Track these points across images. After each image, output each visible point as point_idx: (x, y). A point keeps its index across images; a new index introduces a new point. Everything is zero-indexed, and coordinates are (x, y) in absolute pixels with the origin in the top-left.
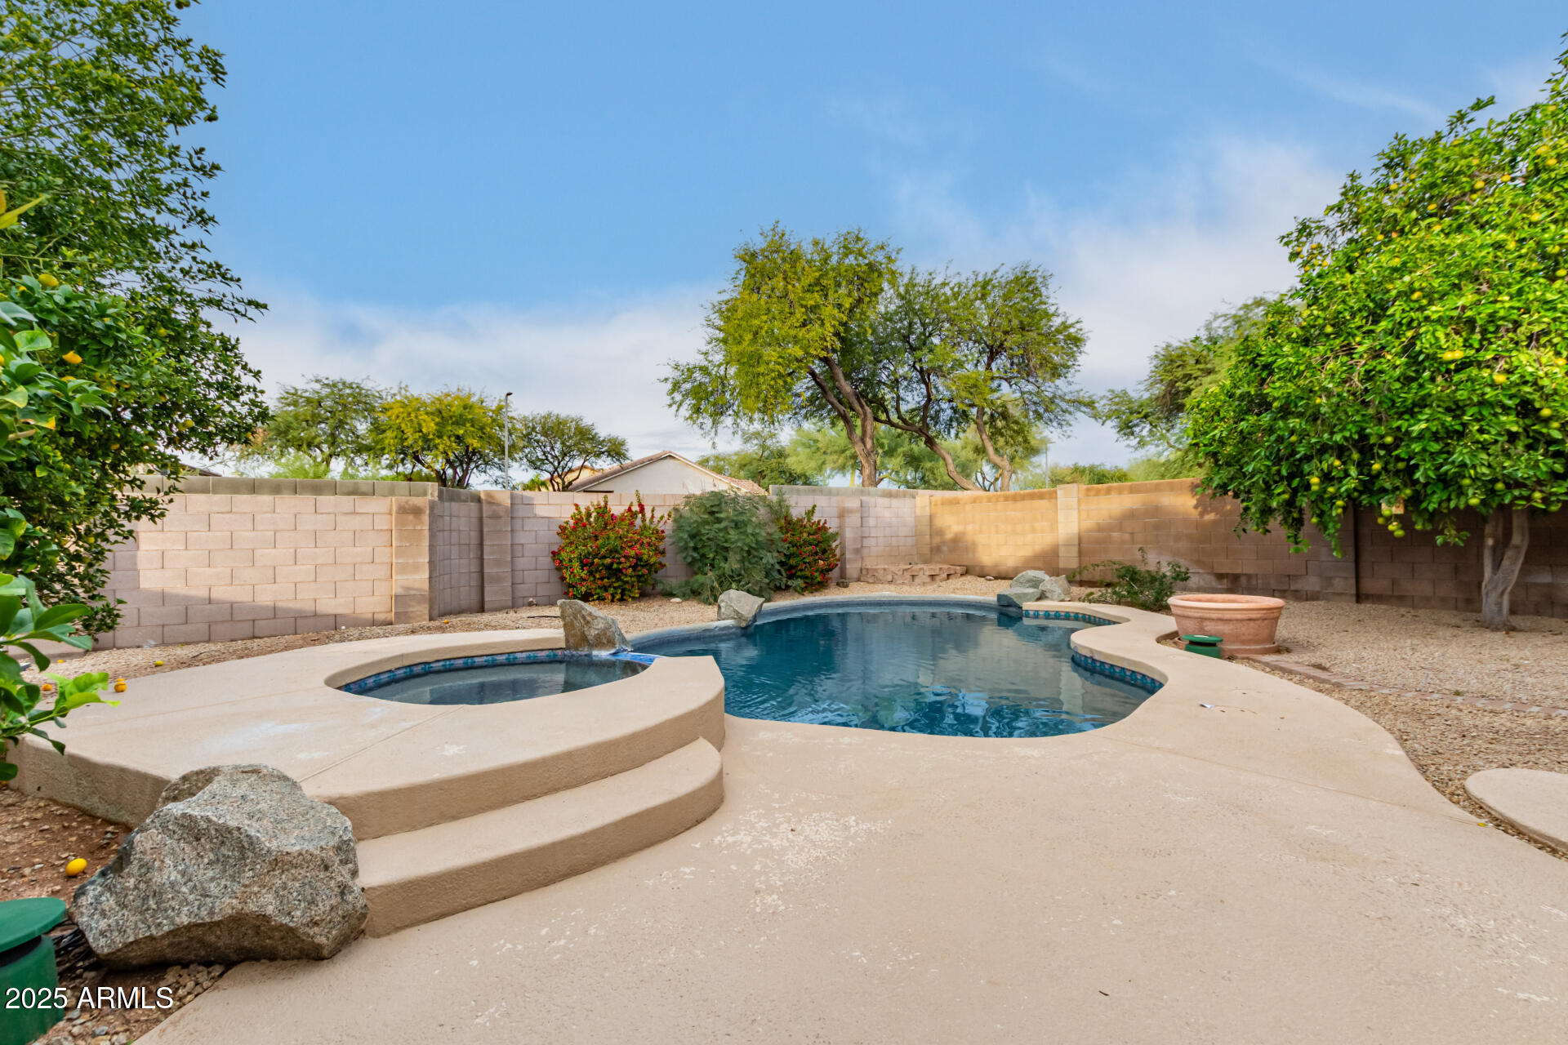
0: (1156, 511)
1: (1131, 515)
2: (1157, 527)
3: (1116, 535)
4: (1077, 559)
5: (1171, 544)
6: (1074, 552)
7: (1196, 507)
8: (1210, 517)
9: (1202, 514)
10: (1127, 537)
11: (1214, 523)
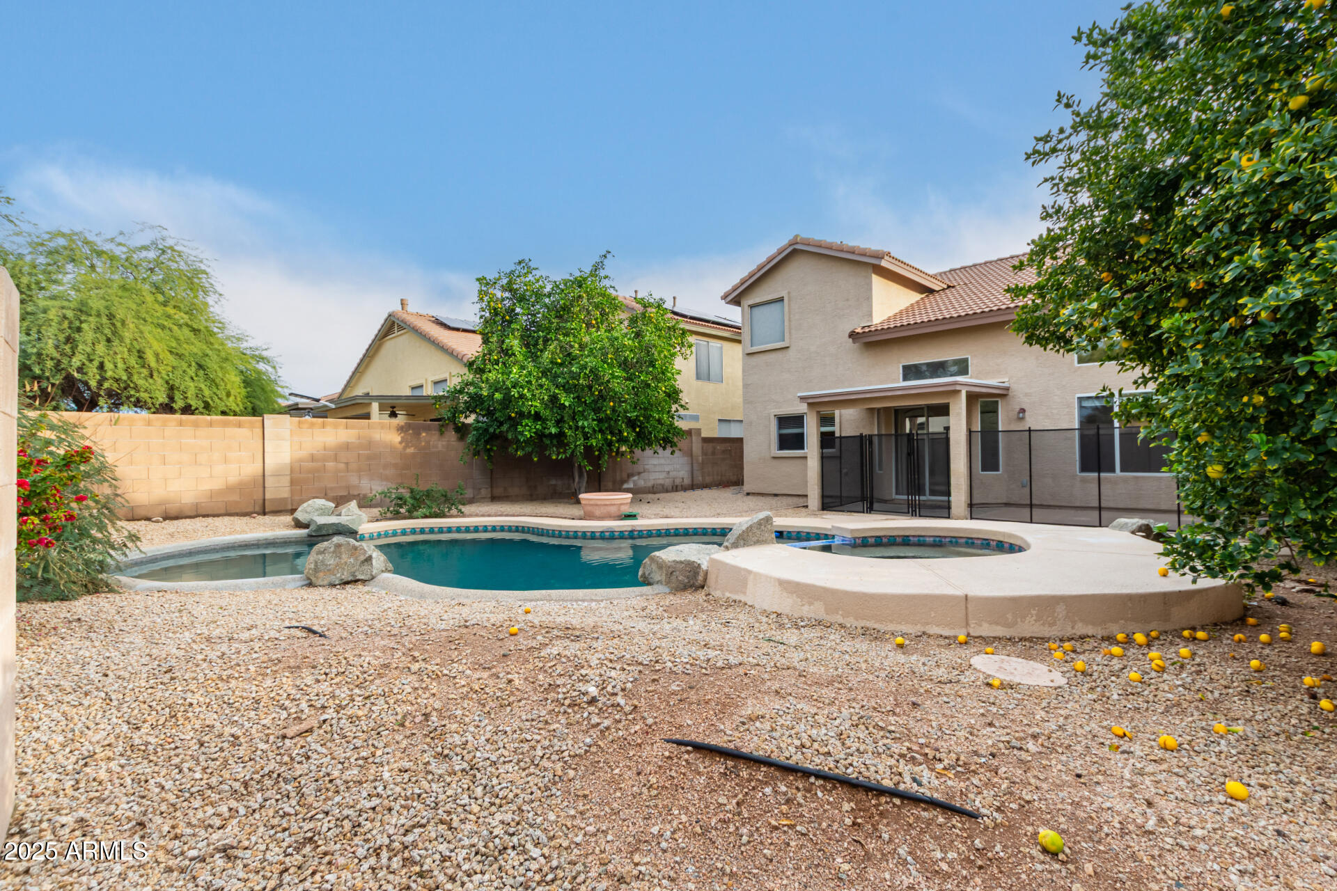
0: (370, 444)
1: (347, 447)
2: (369, 458)
3: (330, 465)
4: (288, 489)
5: (381, 471)
6: (286, 481)
7: (400, 443)
8: (411, 450)
9: (405, 448)
10: (342, 466)
11: (413, 455)
